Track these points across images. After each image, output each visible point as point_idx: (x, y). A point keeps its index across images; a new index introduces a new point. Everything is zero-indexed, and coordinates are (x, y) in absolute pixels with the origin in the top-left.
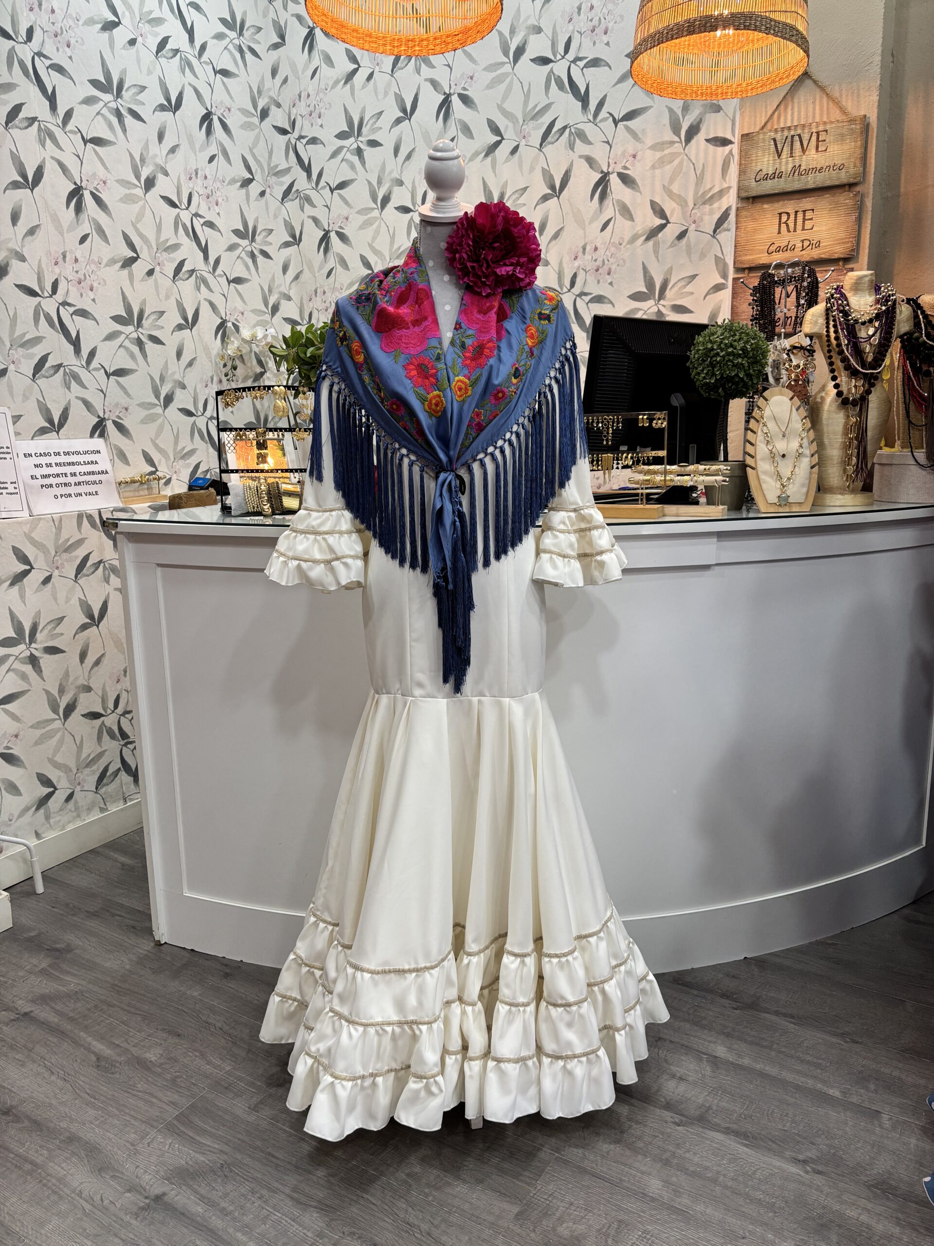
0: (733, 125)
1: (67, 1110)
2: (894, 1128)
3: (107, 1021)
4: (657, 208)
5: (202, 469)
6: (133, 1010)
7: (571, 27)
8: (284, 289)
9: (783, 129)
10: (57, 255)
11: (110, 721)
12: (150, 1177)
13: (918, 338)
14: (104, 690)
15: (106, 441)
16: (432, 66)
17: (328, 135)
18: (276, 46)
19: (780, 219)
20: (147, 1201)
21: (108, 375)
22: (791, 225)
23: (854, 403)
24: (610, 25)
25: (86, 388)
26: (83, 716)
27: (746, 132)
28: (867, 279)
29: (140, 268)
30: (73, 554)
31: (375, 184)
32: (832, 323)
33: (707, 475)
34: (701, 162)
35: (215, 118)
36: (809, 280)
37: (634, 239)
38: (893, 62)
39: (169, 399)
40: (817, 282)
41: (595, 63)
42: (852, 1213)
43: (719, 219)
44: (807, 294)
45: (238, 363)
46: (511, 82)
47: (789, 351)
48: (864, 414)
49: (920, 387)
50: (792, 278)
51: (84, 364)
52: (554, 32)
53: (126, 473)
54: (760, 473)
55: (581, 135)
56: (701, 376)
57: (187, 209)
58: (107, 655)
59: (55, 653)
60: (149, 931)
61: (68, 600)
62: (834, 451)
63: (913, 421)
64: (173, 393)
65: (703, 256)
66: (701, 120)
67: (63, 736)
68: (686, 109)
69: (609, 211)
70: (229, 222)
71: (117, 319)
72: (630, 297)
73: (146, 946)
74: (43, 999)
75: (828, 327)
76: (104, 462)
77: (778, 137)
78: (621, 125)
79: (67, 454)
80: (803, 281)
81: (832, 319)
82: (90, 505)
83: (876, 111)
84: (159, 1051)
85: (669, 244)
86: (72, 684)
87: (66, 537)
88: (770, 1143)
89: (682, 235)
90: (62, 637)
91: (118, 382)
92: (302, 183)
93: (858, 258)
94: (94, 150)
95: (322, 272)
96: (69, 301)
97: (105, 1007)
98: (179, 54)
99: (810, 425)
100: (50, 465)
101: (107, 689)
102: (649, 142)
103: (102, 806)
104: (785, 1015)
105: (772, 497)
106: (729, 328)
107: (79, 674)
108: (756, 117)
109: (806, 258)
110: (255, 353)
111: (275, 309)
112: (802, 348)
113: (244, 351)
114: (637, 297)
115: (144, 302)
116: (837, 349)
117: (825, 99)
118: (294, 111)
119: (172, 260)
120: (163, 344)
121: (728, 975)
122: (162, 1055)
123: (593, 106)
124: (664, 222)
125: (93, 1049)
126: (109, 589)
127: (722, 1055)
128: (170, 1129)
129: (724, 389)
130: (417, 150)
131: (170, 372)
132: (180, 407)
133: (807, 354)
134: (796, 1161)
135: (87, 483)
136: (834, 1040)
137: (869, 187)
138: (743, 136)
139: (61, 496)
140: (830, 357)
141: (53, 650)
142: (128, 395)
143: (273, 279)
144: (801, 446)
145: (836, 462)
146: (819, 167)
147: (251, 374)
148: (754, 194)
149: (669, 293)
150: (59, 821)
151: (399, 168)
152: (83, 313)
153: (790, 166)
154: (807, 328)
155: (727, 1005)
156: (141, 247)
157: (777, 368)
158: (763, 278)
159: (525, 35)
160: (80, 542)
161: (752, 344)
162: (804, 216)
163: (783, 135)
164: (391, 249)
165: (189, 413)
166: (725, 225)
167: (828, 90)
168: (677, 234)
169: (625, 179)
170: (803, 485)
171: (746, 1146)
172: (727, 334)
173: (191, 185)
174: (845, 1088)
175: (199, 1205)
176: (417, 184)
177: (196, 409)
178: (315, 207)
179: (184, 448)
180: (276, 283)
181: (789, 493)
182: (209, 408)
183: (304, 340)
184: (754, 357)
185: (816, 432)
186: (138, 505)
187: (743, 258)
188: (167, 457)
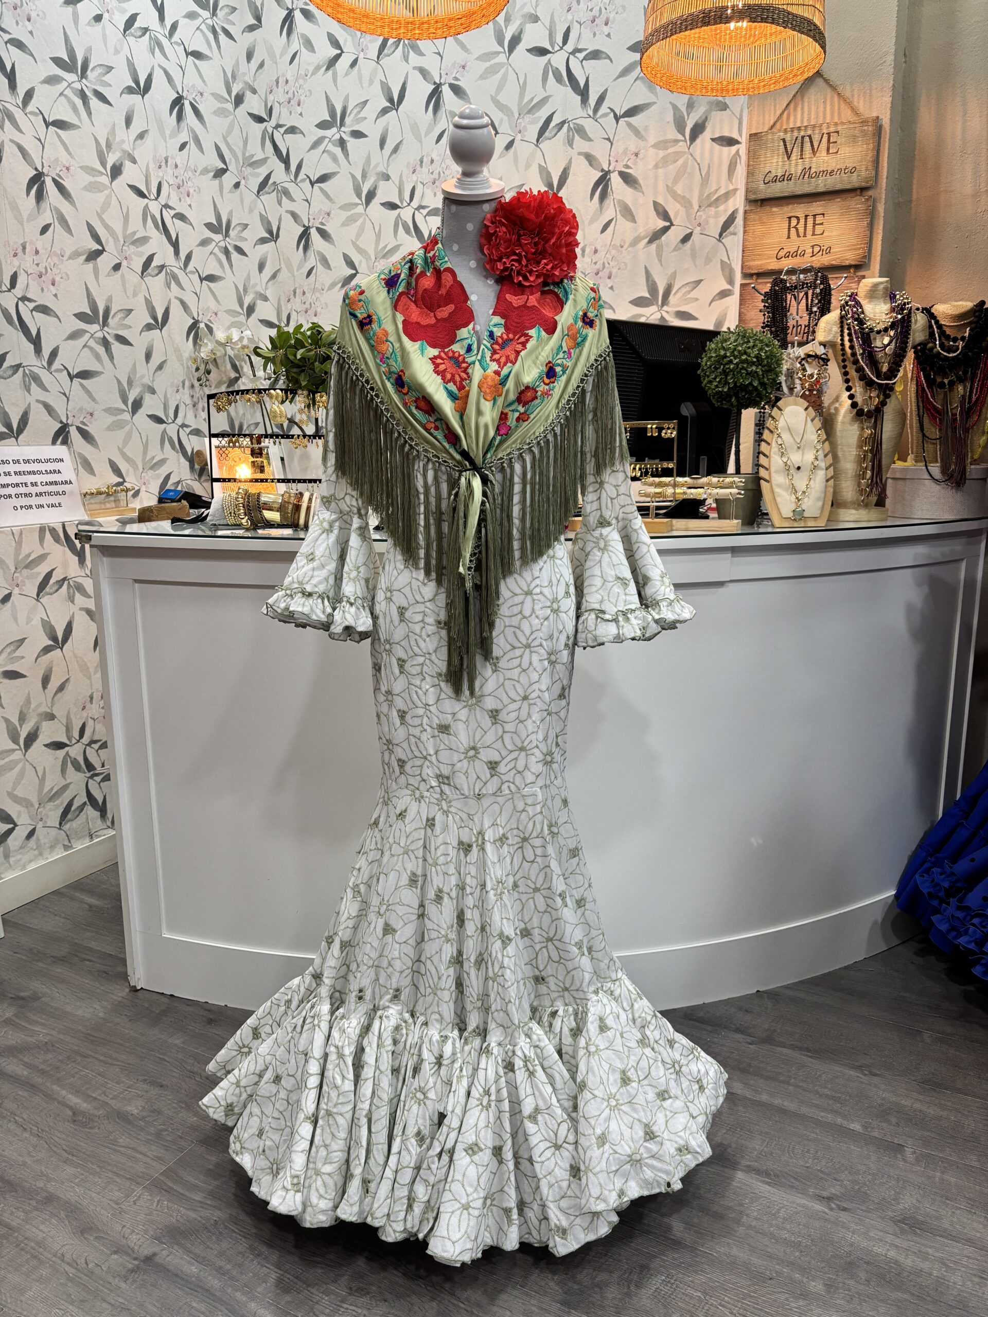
0: (740, 124)
1: (43, 1169)
2: (918, 1160)
3: (82, 1073)
4: (661, 210)
5: (172, 480)
6: (110, 1061)
7: (570, 17)
8: (259, 289)
9: (792, 130)
10: (15, 246)
11: (75, 751)
12: (138, 1237)
13: (932, 349)
14: (68, 718)
15: (69, 448)
16: (421, 54)
17: (308, 124)
18: (251, 28)
19: (790, 223)
20: (136, 1262)
21: (71, 377)
22: (801, 230)
23: (869, 414)
24: (612, 16)
25: (47, 391)
26: (45, 746)
27: (754, 132)
28: (882, 286)
29: (105, 262)
30: (35, 570)
31: (359, 178)
32: (846, 331)
33: (721, 488)
34: (707, 162)
35: (187, 103)
36: (822, 286)
37: (635, 242)
38: (905, 62)
39: (137, 405)
40: (830, 289)
41: (595, 55)
42: (879, 1249)
43: (725, 222)
44: (820, 301)
45: (211, 367)
46: (505, 75)
47: (803, 359)
48: (879, 426)
49: (934, 399)
50: (804, 284)
51: (46, 365)
52: (552, 22)
53: (92, 484)
54: (774, 487)
55: (580, 131)
56: (713, 384)
57: (156, 199)
58: (71, 679)
59: (15, 678)
60: (124, 976)
61: (29, 620)
62: (849, 465)
63: (927, 434)
64: (141, 398)
65: (708, 260)
66: (706, 118)
67: (24, 769)
68: (690, 106)
69: (610, 212)
70: (200, 214)
71: (81, 316)
72: (632, 302)
73: (120, 993)
74: (11, 1051)
75: (842, 335)
76: (68, 471)
77: (788, 137)
78: (622, 121)
79: (27, 461)
80: (815, 288)
81: (846, 327)
82: (54, 518)
83: (889, 112)
84: (140, 1103)
85: (673, 247)
86: (33, 711)
87: (27, 552)
88: (792, 1180)
89: (686, 239)
90: (23, 660)
91: (81, 385)
92: (279, 175)
93: (869, 266)
94: (56, 133)
95: (301, 271)
96: (29, 296)
97: (79, 1059)
98: (148, 33)
99: (825, 437)
100: (9, 474)
101: (72, 717)
102: (652, 140)
103: (67, 843)
104: (800, 1049)
105: (787, 511)
106: (743, 335)
107: (40, 700)
108: (764, 116)
109: (817, 265)
110: (230, 357)
111: (251, 310)
112: (816, 356)
113: (218, 354)
114: (639, 302)
115: (110, 299)
116: (852, 359)
117: (836, 99)
118: (271, 98)
119: (140, 254)
120: (131, 345)
121: (740, 1009)
122: (144, 1108)
123: (592, 100)
124: (668, 224)
125: (68, 1102)
126: (74, 609)
127: (739, 1092)
128: (157, 1186)
129: (737, 397)
130: (404, 142)
131: (138, 376)
132: (150, 413)
133: (822, 363)
134: (821, 1198)
135: (50, 494)
136: (852, 1073)
137: (882, 191)
138: (751, 135)
139: (22, 507)
140: (845, 367)
141: (13, 675)
142: (94, 400)
143: (248, 278)
144: (816, 459)
145: (850, 475)
146: (830, 170)
147: (225, 379)
148: (762, 196)
149: (672, 299)
150: (21, 859)
151: (385, 162)
152: (44, 309)
153: (800, 168)
154: (821, 336)
155: (741, 1040)
156: (107, 241)
157: (792, 377)
158: (775, 284)
159: (520, 24)
160: (42, 558)
161: (766, 352)
162: (815, 220)
163: (792, 136)
164: (376, 248)
165: (159, 420)
166: (731, 229)
167: (840, 89)
168: (681, 237)
169: (627, 178)
170: (818, 499)
171: (768, 1184)
172: (740, 341)
173: (161, 174)
174: (866, 1122)
175: (192, 1264)
176: (404, 178)
177: (167, 417)
178: (293, 200)
179: (153, 458)
180: (252, 282)
181: (804, 507)
182: (181, 414)
183: (293, 342)
184: (769, 365)
185: (831, 443)
186: (104, 519)
187: (752, 263)
188: (135, 467)
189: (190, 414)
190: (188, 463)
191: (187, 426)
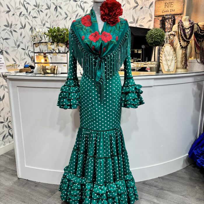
3: (7, 199)
4: (136, 2)
5: (27, 63)
6: (13, 196)
8: (46, 20)
11: (6, 124)
13: (198, 33)
14: (4, 116)
15: (3, 56)
19: (165, 4)
21: (3, 39)
22: (168, 6)
23: (184, 48)
28: (187, 18)
29: (11, 13)
32: (179, 29)
33: (152, 65)
37: (130, 9)
39: (19, 46)
40: (175, 19)
43: (150, 4)
44: (173, 22)
45: (35, 37)
47: (169, 35)
48: (186, 50)
49: (198, 44)
50: (169, 18)
53: (9, 64)
54: (163, 64)
56: (149, 41)
58: (5, 108)
60: (16, 175)
62: (179, 59)
63: (197, 52)
64: (20, 44)
65: (147, 13)
69: (124, 2)
70: (32, 3)
71: (5, 26)
73: (16, 179)
75: (178, 30)
76: (3, 61)
80: (172, 19)
81: (179, 28)
85: (138, 10)
89: (142, 8)
91: (6, 41)
93: (183, 14)
95: (55, 16)
97: (6, 195)
99: (174, 53)
101: (5, 116)
103: (4, 144)
104: (169, 191)
105: (166, 70)
109: (172, 14)
110: (40, 35)
111: (44, 25)
112: (173, 34)
113: (37, 34)
114: (131, 23)
115: (12, 22)
116: (181, 35)
119: (19, 12)
120: (17, 32)
124: (137, 5)
126: (4, 92)
127: (156, 202)
129: (155, 44)
131: (19, 39)
132: (22, 48)
133: (174, 36)
140: (179, 37)
142: (9, 45)
143: (44, 17)
144: (173, 58)
145: (180, 61)
147: (39, 40)
149: (138, 22)
154: (173, 30)
155: (156, 189)
156: (11, 8)
157: (167, 39)
158: (163, 18)
161: (161, 33)
162: (171, 4)
164: (72, 11)
165: (24, 49)
166: (152, 6)
168: (141, 8)
170: (173, 67)
172: (155, 31)
177: (26, 48)
179: (23, 58)
180: (44, 18)
181: (170, 69)
182: (29, 48)
183: (53, 31)
184: (162, 36)
185: (176, 54)
186: (12, 72)
187: (157, 14)
188: (19, 60)
189: (31, 48)
190: (30, 59)
191: (30, 51)
